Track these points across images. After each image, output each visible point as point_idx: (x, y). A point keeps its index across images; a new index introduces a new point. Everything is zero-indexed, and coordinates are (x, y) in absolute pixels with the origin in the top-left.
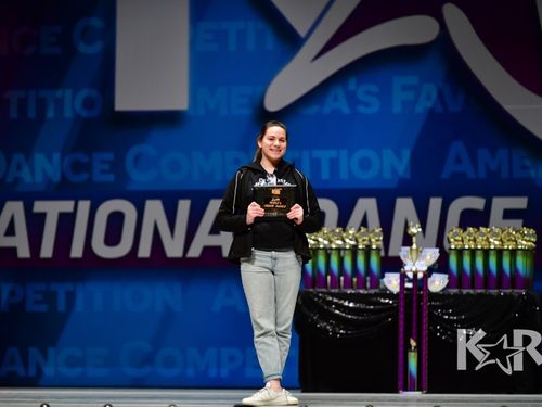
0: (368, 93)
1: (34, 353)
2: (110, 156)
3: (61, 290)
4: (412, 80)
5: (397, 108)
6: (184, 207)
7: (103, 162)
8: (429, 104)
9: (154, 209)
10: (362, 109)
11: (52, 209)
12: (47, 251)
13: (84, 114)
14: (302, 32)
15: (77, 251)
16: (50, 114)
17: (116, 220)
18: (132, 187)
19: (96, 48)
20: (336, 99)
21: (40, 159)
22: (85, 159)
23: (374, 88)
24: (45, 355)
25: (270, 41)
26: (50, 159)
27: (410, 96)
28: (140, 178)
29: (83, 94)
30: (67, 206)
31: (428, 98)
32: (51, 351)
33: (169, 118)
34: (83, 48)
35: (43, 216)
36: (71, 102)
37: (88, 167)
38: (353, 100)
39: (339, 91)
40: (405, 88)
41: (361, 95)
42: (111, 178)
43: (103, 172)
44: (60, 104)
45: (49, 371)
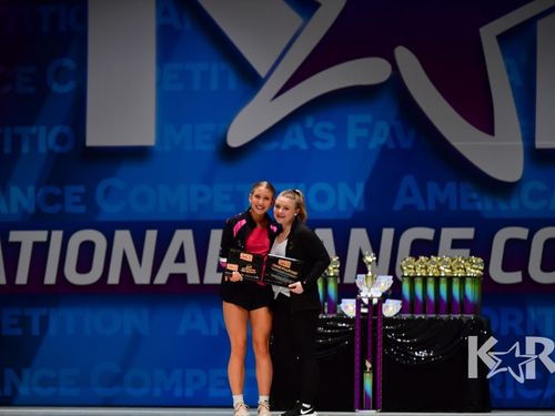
0: (325, 130)
1: (9, 374)
2: (81, 189)
3: (35, 314)
4: (366, 118)
5: (351, 144)
6: (151, 236)
7: (75, 194)
8: (382, 141)
9: (123, 239)
10: (318, 145)
11: (26, 239)
12: (22, 277)
13: (57, 149)
14: (263, 74)
15: (50, 278)
16: (25, 149)
17: (87, 249)
18: (102, 218)
19: (68, 87)
20: (294, 136)
21: (15, 191)
22: (57, 191)
23: (330, 126)
24: (20, 375)
25: (233, 82)
26: (25, 192)
27: (364, 133)
28: (109, 210)
29: (56, 130)
30: (41, 236)
31: (381, 135)
32: (26, 373)
33: (138, 154)
34: (56, 88)
35: (18, 245)
36: (45, 138)
37: (60, 199)
38: (310, 136)
39: (297, 129)
40: (360, 126)
41: (317, 131)
42: (81, 209)
43: (75, 204)
44: (34, 140)
45: (23, 391)
